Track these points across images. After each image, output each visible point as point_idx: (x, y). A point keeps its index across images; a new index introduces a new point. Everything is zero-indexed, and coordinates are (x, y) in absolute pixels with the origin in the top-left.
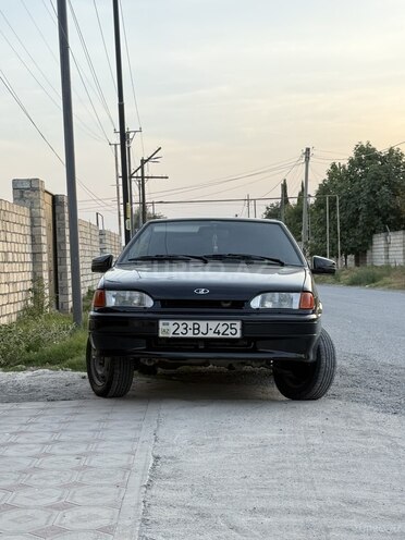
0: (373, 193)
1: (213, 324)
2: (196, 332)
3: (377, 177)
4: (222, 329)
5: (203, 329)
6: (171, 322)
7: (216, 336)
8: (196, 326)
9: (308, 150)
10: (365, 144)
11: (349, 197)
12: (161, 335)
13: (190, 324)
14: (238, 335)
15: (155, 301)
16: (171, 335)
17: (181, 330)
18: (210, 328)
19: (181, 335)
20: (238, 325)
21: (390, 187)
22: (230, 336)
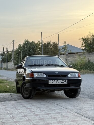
0: (29, 51)
1: (61, 81)
2: (57, 82)
3: (30, 47)
4: (63, 82)
5: (59, 82)
6: (52, 80)
7: (62, 83)
8: (57, 81)
9: (14, 41)
10: (27, 40)
11: (24, 52)
12: (49, 83)
13: (56, 81)
14: (67, 83)
15: (46, 75)
16: (51, 83)
17: (54, 82)
18: (61, 82)
19: (54, 83)
20: (67, 81)
21: (33, 50)
22: (65, 83)
